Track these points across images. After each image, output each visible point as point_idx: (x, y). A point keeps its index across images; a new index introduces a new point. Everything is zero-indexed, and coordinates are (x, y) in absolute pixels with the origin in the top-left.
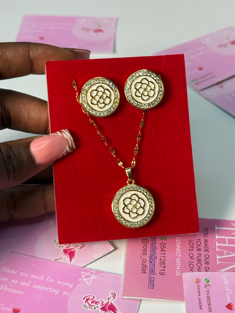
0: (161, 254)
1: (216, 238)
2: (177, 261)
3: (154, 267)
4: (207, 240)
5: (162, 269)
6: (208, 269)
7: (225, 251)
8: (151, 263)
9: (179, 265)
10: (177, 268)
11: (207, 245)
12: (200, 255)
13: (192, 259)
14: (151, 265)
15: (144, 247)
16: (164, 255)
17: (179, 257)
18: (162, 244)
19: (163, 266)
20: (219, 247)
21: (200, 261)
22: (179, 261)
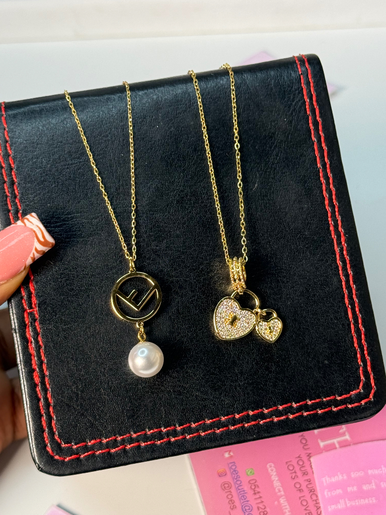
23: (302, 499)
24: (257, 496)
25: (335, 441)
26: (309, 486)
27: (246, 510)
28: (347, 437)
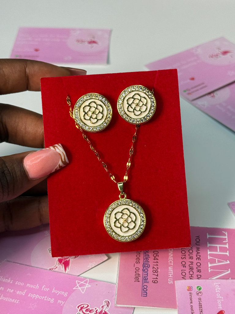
0: (153, 262)
1: (208, 246)
2: (169, 269)
3: (147, 276)
4: (199, 248)
5: (155, 277)
6: (200, 276)
7: (217, 259)
8: (144, 272)
9: (171, 274)
10: (169, 276)
11: (199, 253)
12: (192, 263)
13: (185, 267)
14: (144, 273)
15: (137, 256)
16: (157, 263)
17: (171, 265)
18: (155, 252)
19: (156, 274)
20: (211, 255)
21: (192, 269)
22: (171, 269)
23: (183, 271)
24: (156, 261)
25: (218, 246)
26: (190, 266)
27: (145, 266)
28: (227, 246)
